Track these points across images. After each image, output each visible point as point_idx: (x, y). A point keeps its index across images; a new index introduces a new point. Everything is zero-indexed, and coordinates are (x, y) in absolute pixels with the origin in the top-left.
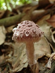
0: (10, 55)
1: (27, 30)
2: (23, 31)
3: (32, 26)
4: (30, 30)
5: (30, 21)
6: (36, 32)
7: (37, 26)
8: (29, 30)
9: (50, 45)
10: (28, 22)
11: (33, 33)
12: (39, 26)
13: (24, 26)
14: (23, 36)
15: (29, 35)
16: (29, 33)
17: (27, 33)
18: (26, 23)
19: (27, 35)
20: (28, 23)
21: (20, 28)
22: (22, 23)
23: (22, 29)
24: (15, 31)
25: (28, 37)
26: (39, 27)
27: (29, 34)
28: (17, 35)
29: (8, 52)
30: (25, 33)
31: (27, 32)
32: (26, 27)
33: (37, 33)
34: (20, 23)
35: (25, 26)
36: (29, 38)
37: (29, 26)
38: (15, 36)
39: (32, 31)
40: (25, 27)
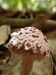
0: (4, 61)
1: (29, 40)
2: (24, 40)
3: (38, 37)
4: (33, 42)
5: (37, 30)
6: (42, 48)
7: (45, 40)
8: (31, 41)
9: (53, 64)
10: (34, 30)
11: (36, 48)
12: (47, 40)
13: (27, 33)
14: (21, 48)
15: (30, 49)
16: (30, 45)
17: (27, 45)
18: (31, 30)
20: (34, 32)
21: (21, 35)
22: (26, 29)
23: (23, 38)
24: (13, 36)
25: (28, 51)
26: (47, 42)
27: (30, 47)
28: (13, 44)
29: (5, 56)
30: (26, 44)
31: (29, 43)
32: (30, 36)
33: (41, 50)
34: (24, 29)
35: (29, 34)
36: (29, 53)
37: (34, 36)
38: (11, 43)
39: (36, 44)
40: (27, 35)
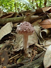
2: (23, 28)
3: (28, 25)
7: (32, 26)
9: (38, 38)
10: (26, 23)
13: (24, 25)
19: (25, 31)
24: (18, 27)
28: (19, 30)
33: (31, 30)
34: (22, 23)
39: (28, 28)
